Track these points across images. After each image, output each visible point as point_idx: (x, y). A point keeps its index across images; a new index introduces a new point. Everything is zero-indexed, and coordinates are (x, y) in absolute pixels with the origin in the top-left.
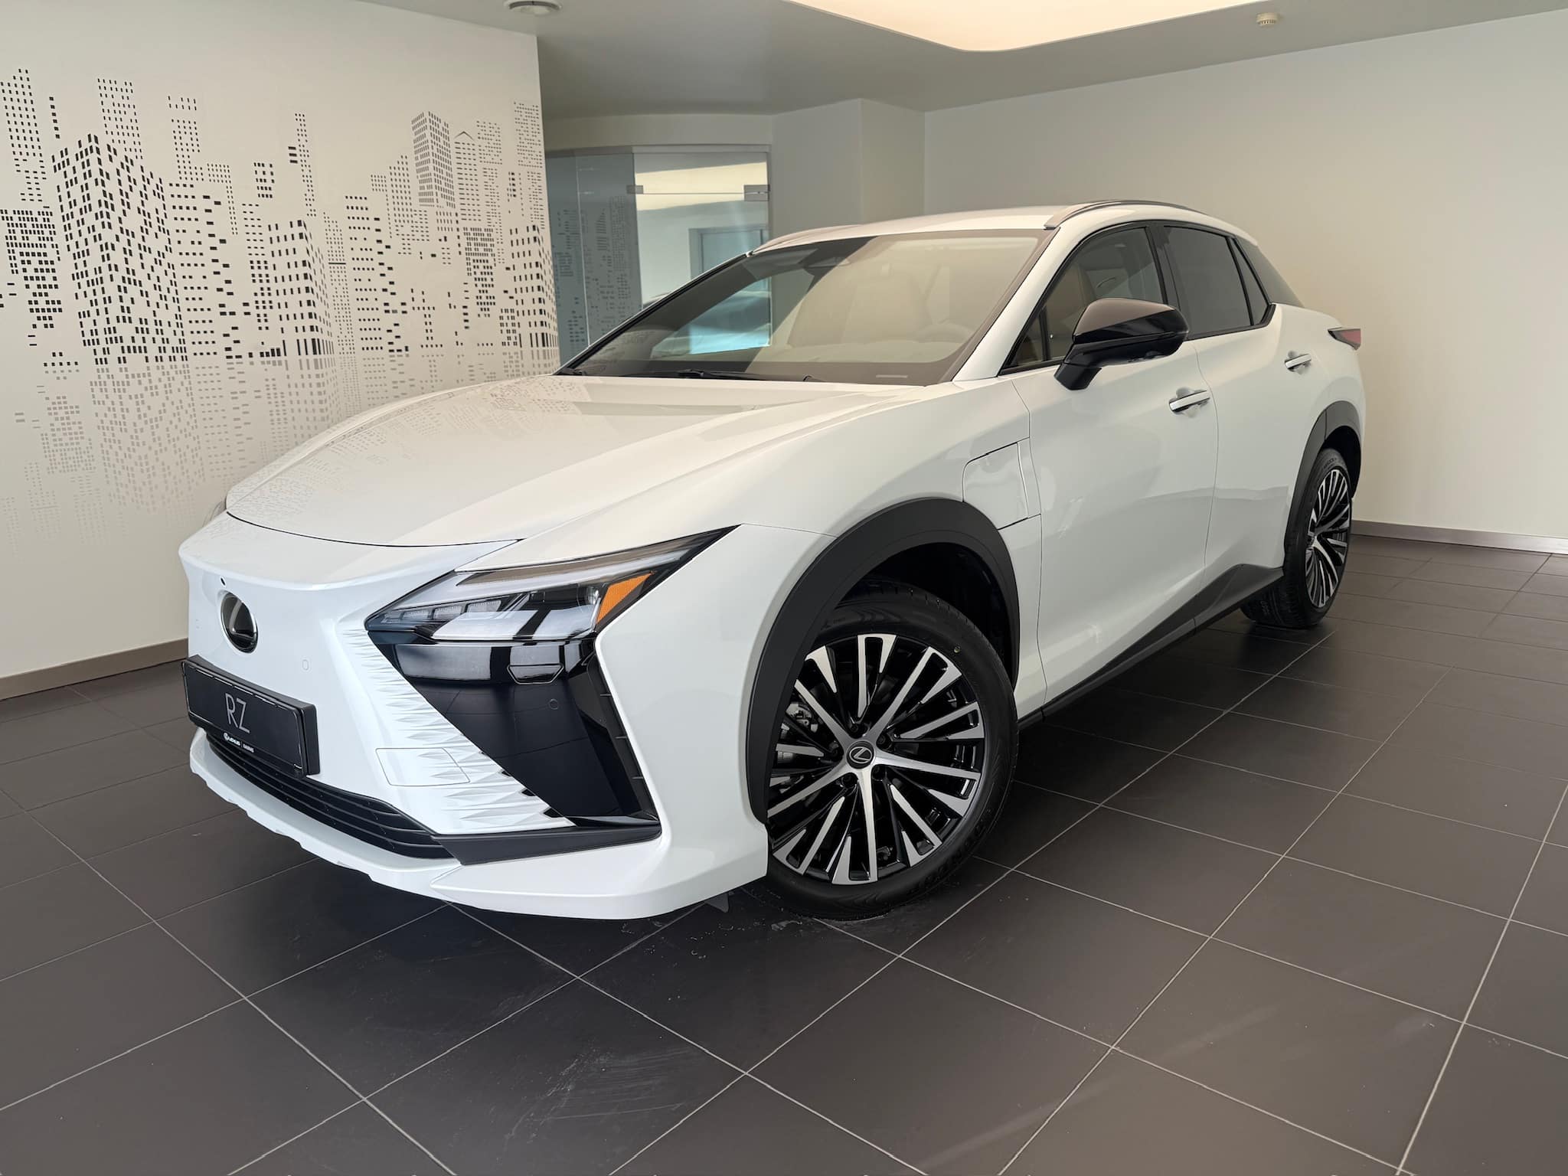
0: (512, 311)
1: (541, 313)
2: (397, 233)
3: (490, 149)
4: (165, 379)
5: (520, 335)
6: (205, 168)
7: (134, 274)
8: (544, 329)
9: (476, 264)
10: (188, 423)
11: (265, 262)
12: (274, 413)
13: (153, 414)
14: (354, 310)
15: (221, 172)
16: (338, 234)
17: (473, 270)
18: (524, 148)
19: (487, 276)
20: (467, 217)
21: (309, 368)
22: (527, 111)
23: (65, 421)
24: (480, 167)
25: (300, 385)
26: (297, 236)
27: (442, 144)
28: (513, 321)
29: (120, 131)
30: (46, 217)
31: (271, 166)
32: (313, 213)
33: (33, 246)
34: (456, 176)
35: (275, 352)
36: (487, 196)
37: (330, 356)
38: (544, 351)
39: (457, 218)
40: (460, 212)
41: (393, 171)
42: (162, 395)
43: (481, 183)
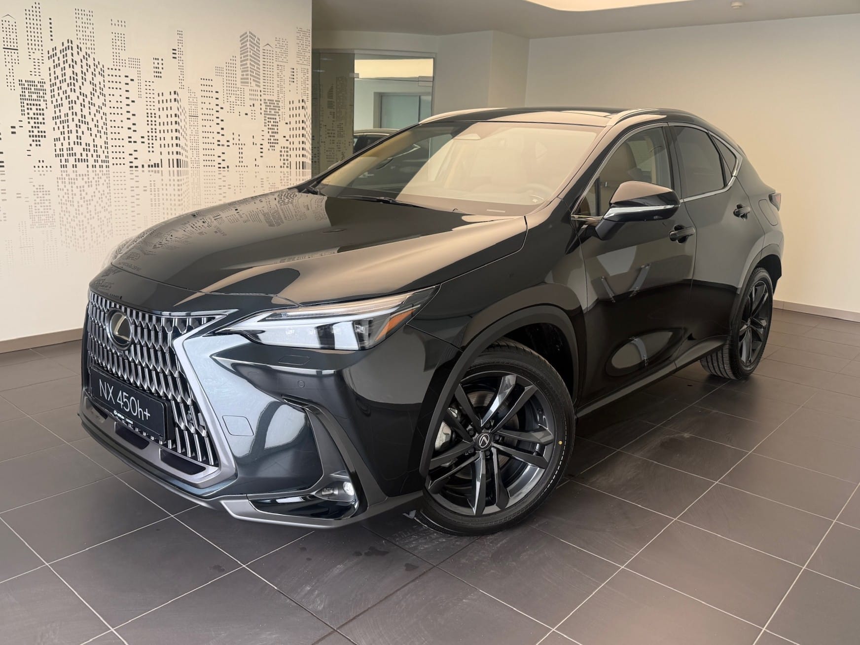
0: (287, 148)
1: (303, 150)
2: (228, 100)
3: (282, 54)
4: (96, 178)
5: (290, 162)
6: (127, 60)
7: (85, 118)
8: (304, 159)
9: (269, 120)
10: (106, 203)
11: (155, 114)
12: (153, 200)
13: (88, 197)
14: (201, 143)
15: (135, 62)
16: (195, 100)
17: (267, 123)
18: (300, 54)
19: (275, 127)
20: (266, 93)
21: (174, 176)
22: (304, 34)
23: (42, 199)
24: (275, 64)
25: (168, 185)
26: (173, 100)
27: (255, 50)
28: (287, 154)
29: (84, 37)
30: (42, 84)
31: (162, 60)
32: (182, 87)
33: (34, 100)
34: (262, 69)
35: (156, 165)
36: (278, 81)
37: (186, 169)
38: (303, 172)
39: (261, 93)
40: (262, 90)
41: (227, 65)
42: (94, 186)
43: (275, 73)
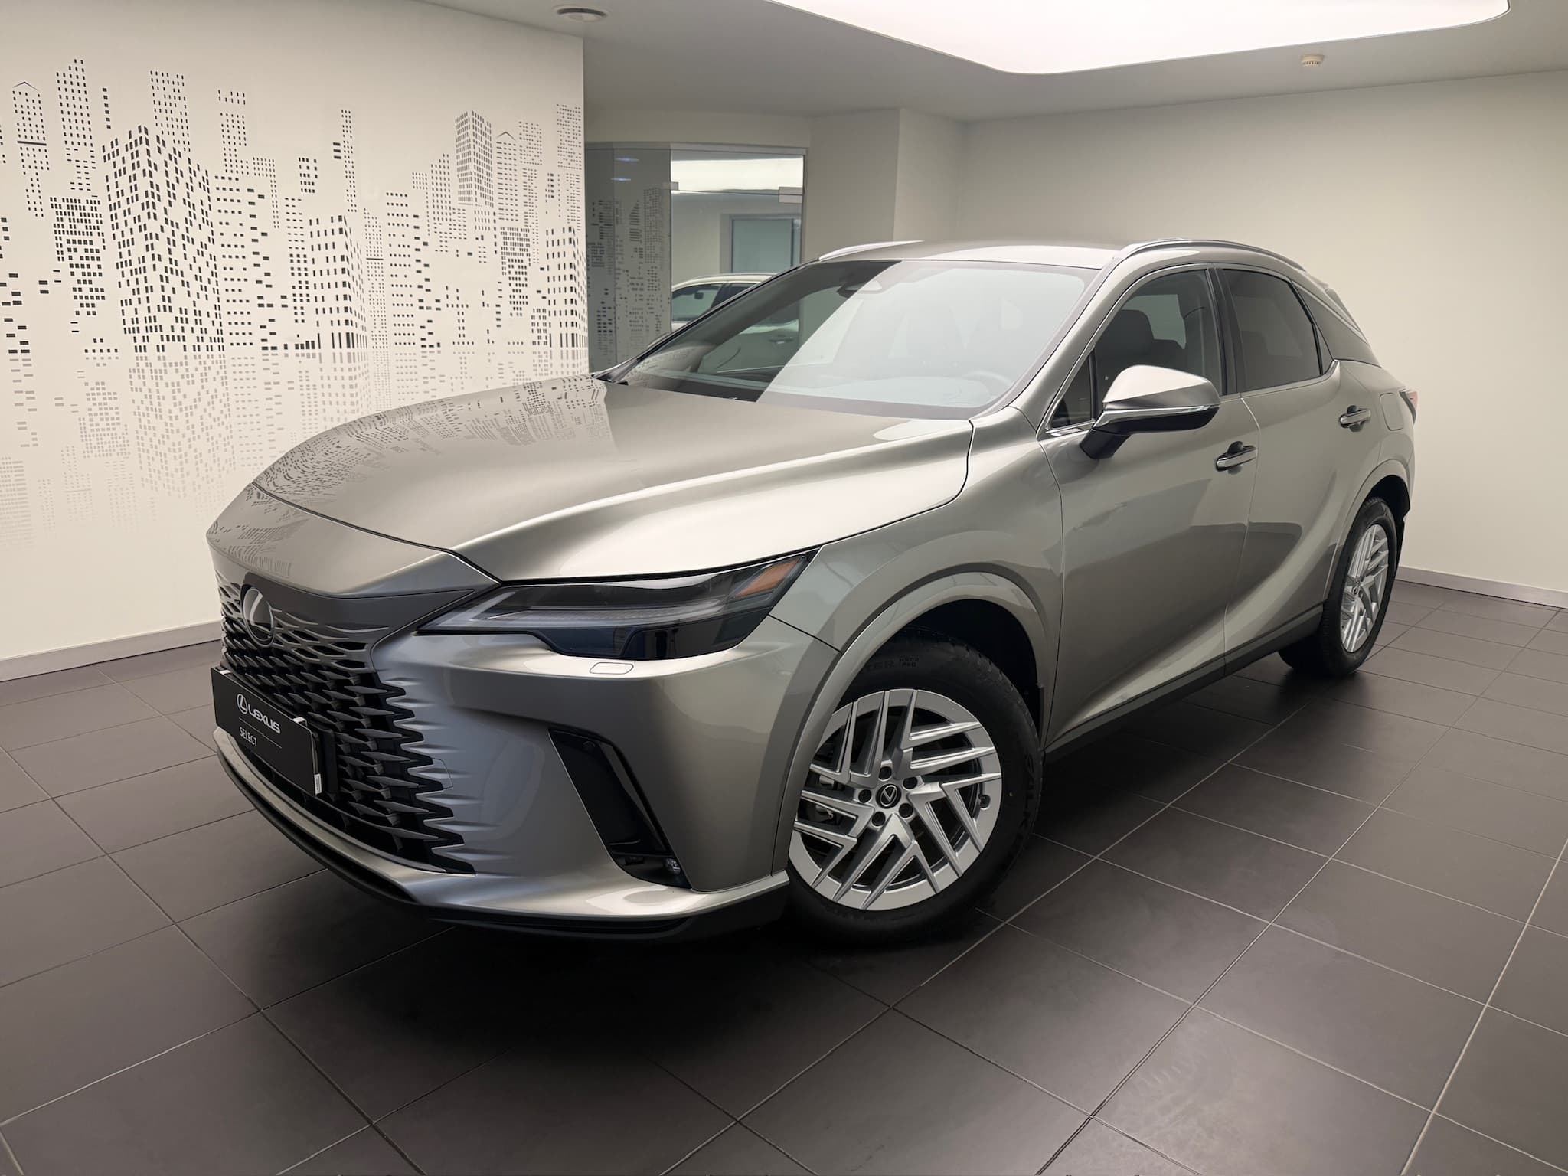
0: (544, 311)
1: (572, 314)
2: (435, 230)
3: (532, 150)
4: (201, 369)
5: (551, 335)
6: (251, 162)
7: (176, 265)
8: (575, 330)
9: (511, 263)
10: (222, 412)
11: (305, 256)
12: (306, 404)
13: (187, 403)
14: (389, 305)
15: (267, 166)
16: (377, 231)
17: (508, 269)
18: (565, 150)
19: (521, 276)
20: (505, 217)
21: (342, 362)
22: (570, 113)
23: (103, 407)
24: (520, 167)
25: (332, 378)
26: (337, 231)
27: (483, 143)
28: (545, 321)
29: (170, 122)
30: (94, 205)
31: (315, 161)
32: (354, 208)
33: (80, 234)
34: (496, 175)
35: (310, 345)
36: (525, 196)
37: (363, 350)
38: (573, 350)
39: (494, 218)
40: (498, 212)
41: (434, 168)
42: (198, 384)
43: (520, 183)
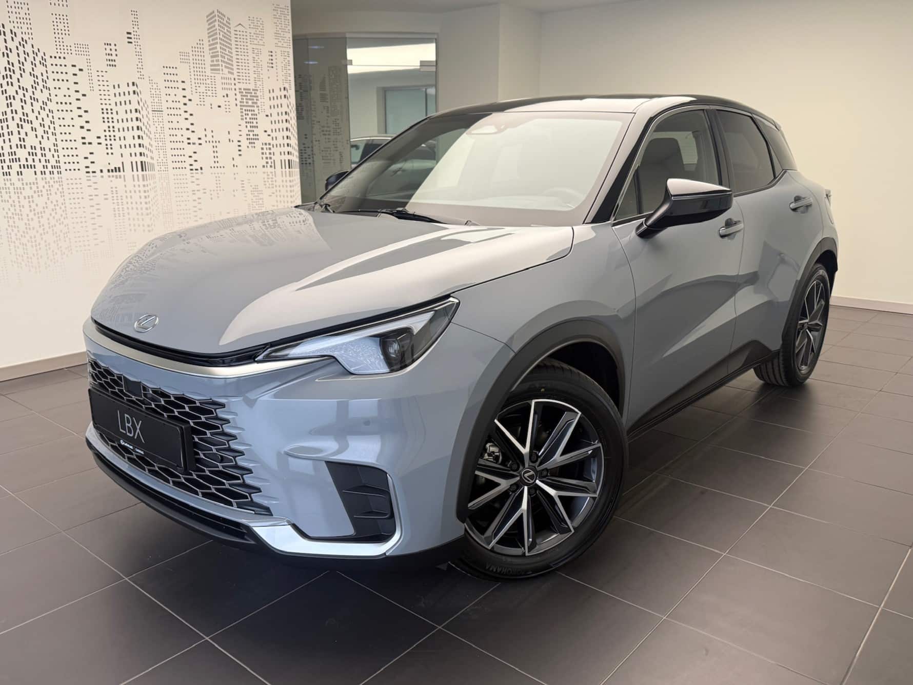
0: (269, 144)
1: (288, 146)
2: (196, 91)
3: (257, 35)
4: (47, 187)
5: (274, 161)
6: (73, 46)
7: (27, 116)
8: (290, 157)
9: (246, 112)
10: (62, 216)
11: (111, 110)
12: (116, 210)
13: (38, 209)
14: (168, 142)
15: (83, 49)
16: (158, 92)
17: (245, 117)
18: (279, 35)
19: (253, 121)
20: (241, 81)
21: (138, 180)
22: (281, 10)
24: (250, 47)
25: (133, 192)
26: (131, 93)
27: (225, 31)
28: (270, 151)
29: (18, 20)
31: (115, 45)
32: (142, 77)
34: (234, 53)
35: (117, 170)
36: (255, 67)
37: (154, 172)
38: (289, 171)
39: (235, 82)
40: (237, 78)
41: (194, 49)
42: (45, 197)
43: (251, 58)
